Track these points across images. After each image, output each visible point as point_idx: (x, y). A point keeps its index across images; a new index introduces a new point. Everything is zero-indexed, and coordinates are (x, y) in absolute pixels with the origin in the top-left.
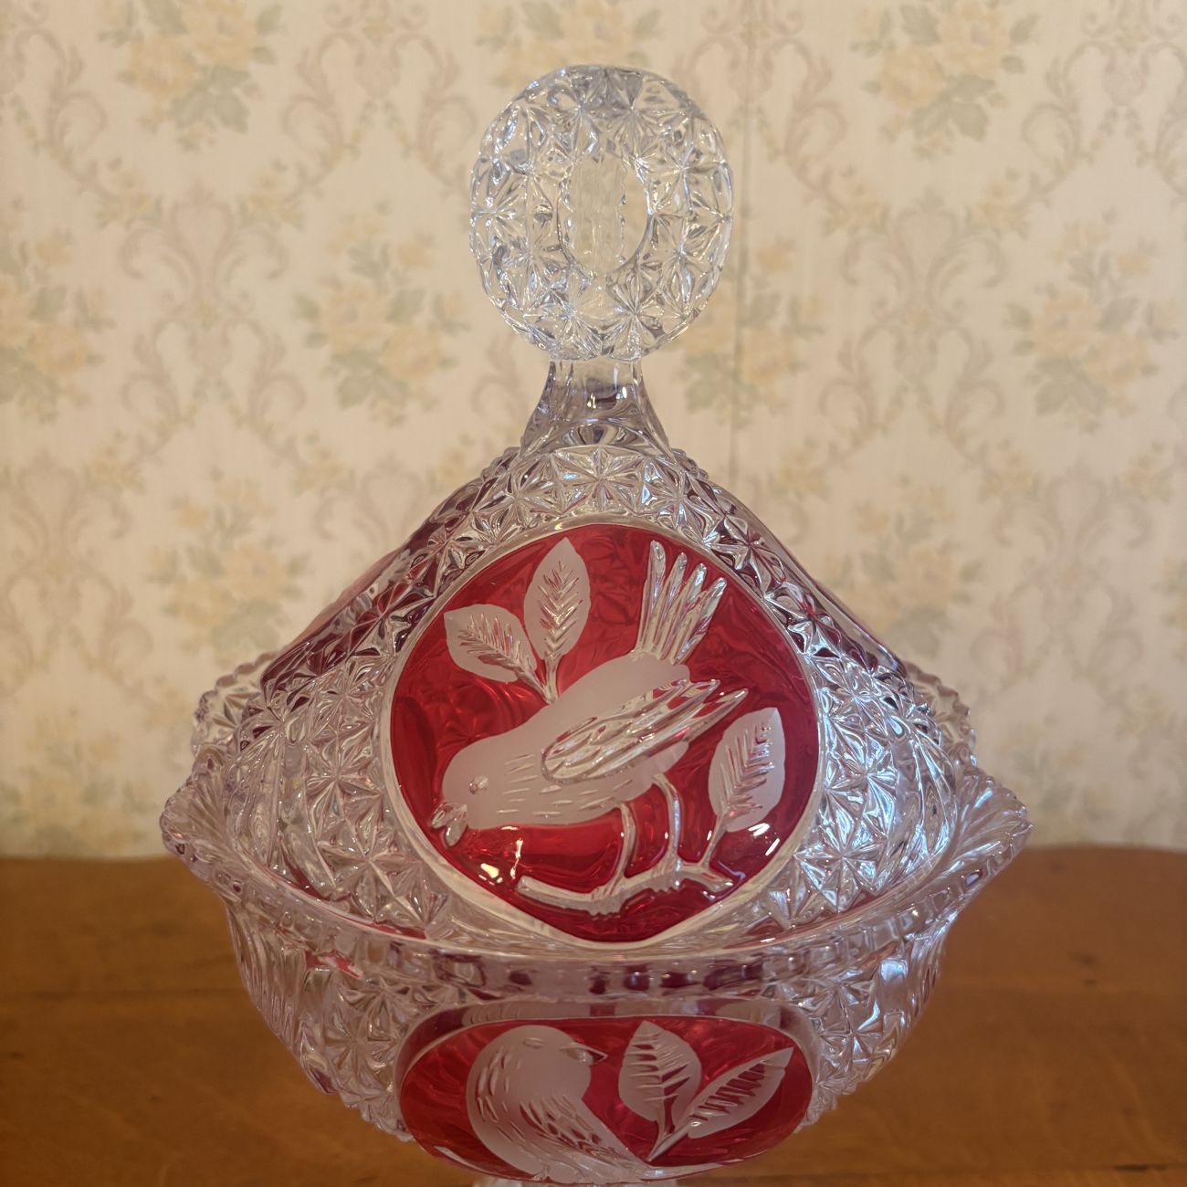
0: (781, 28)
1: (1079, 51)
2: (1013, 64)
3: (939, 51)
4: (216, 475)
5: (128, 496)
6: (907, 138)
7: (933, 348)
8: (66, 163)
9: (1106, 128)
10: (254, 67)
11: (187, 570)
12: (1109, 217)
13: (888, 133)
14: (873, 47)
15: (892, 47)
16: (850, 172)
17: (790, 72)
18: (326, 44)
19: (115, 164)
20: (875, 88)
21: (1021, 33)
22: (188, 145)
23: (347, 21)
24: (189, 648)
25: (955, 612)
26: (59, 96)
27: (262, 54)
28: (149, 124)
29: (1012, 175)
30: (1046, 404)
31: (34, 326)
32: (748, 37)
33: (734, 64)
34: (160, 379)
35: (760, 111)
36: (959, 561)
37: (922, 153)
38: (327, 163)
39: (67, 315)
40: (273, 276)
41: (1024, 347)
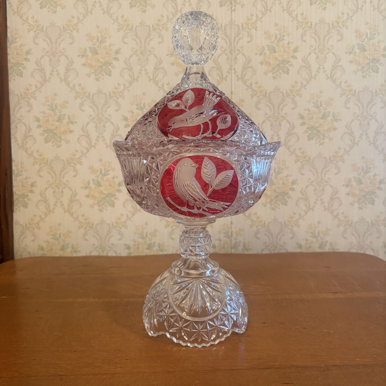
0: (239, 50)
1: (310, 54)
2: (294, 57)
3: (276, 55)
4: (101, 160)
5: (78, 166)
6: (270, 75)
7: (280, 125)
8: (68, 85)
9: (318, 71)
10: (114, 62)
11: (92, 185)
12: (321, 92)
13: (266, 73)
14: (261, 54)
15: (265, 54)
16: (257, 83)
17: (241, 60)
18: (131, 56)
19: (80, 85)
20: (262, 63)
21: (295, 50)
22: (97, 80)
23: (136, 51)
24: (92, 206)
25: (291, 193)
26: (67, 70)
27: (116, 59)
28: (89, 75)
29: (296, 83)
30: (310, 138)
31: (57, 124)
32: (231, 53)
33: (228, 59)
34: (88, 136)
35: (234, 69)
36: (291, 180)
37: (274, 78)
38: (131, 84)
39: (66, 121)
40: (117, 111)
41: (303, 124)
